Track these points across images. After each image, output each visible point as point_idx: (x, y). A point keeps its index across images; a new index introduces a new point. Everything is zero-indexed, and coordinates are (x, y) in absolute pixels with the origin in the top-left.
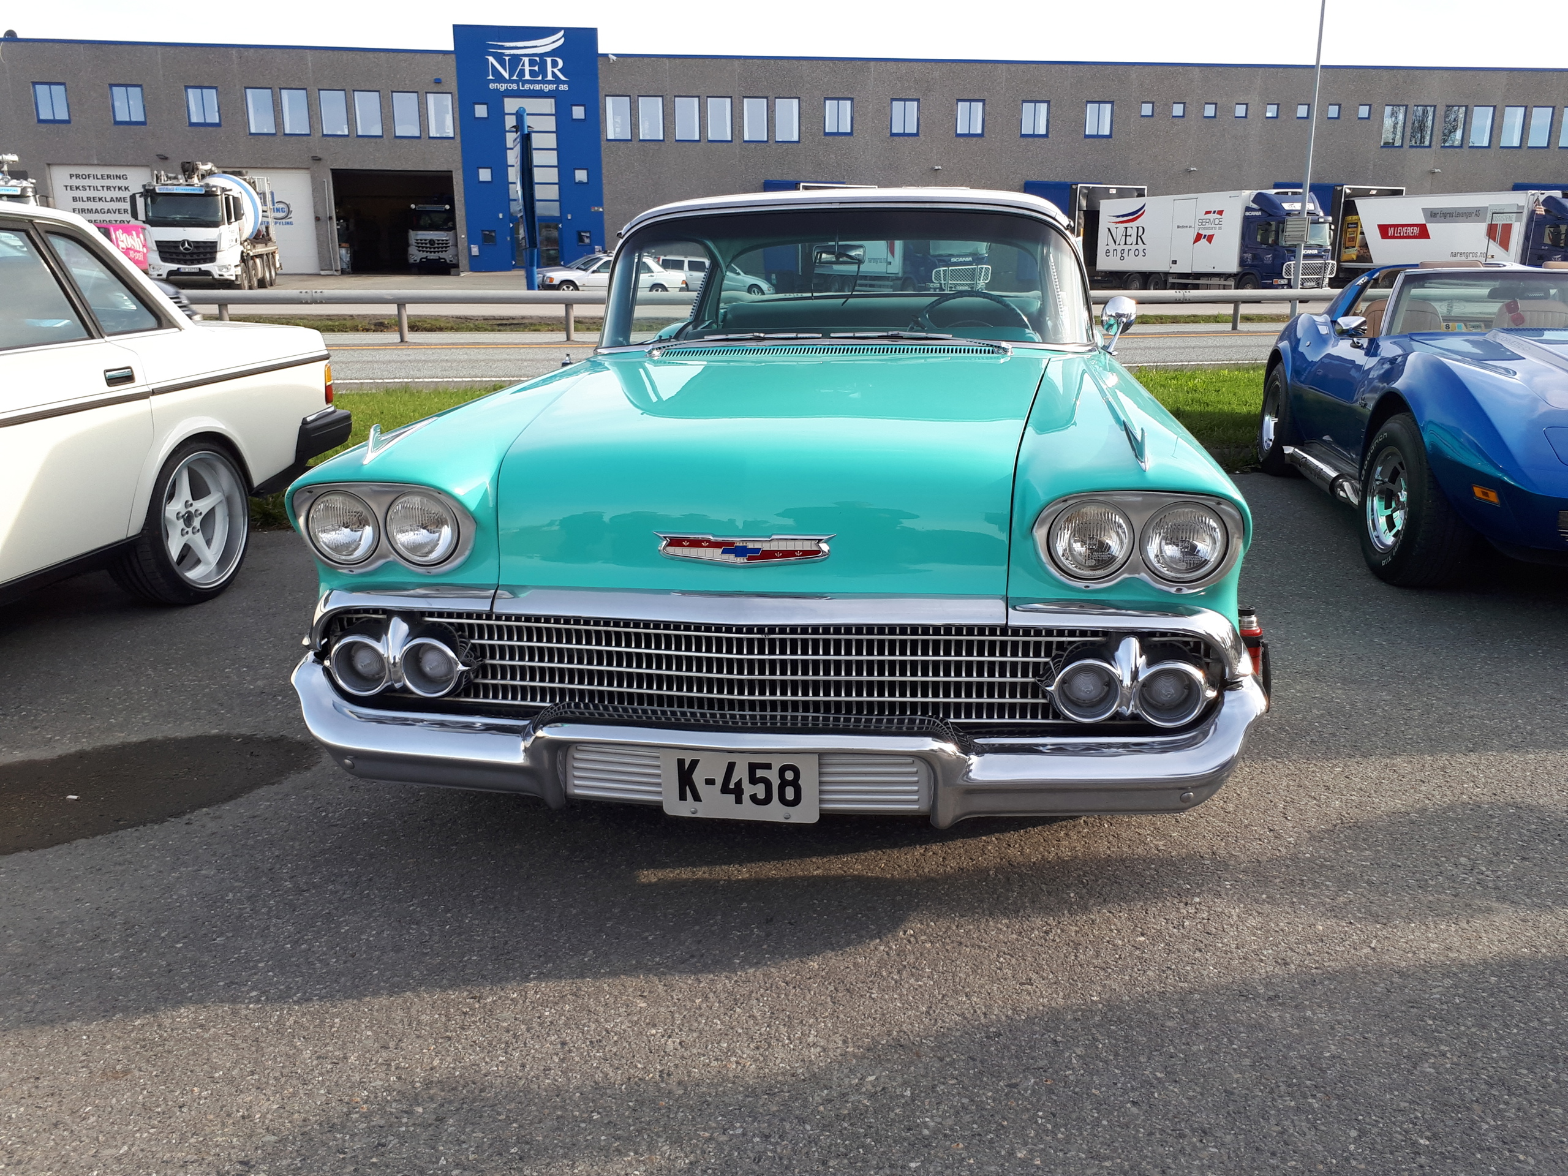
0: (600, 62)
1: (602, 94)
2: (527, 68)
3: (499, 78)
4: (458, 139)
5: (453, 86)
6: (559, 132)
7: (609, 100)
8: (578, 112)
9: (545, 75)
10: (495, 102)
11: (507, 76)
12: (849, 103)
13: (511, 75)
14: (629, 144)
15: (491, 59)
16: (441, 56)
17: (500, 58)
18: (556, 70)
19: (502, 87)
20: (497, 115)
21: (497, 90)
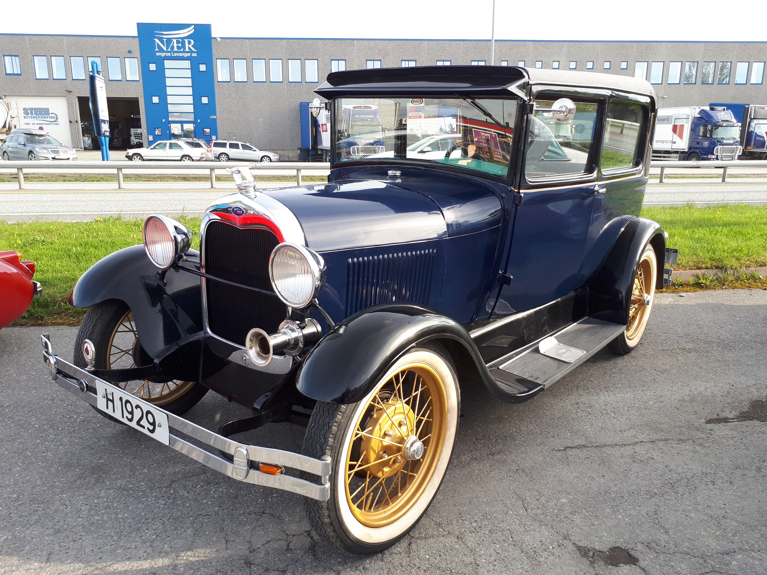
0: (213, 42)
1: (214, 58)
2: (175, 45)
3: (161, 50)
4: (141, 81)
5: (138, 54)
6: (193, 78)
7: (218, 61)
8: (203, 68)
9: (185, 48)
10: (160, 63)
11: (165, 49)
12: (343, 62)
13: (167, 49)
14: (229, 84)
15: (157, 40)
16: (131, 39)
17: (161, 40)
18: (190, 46)
19: (163, 55)
20: (161, 69)
21: (160, 56)
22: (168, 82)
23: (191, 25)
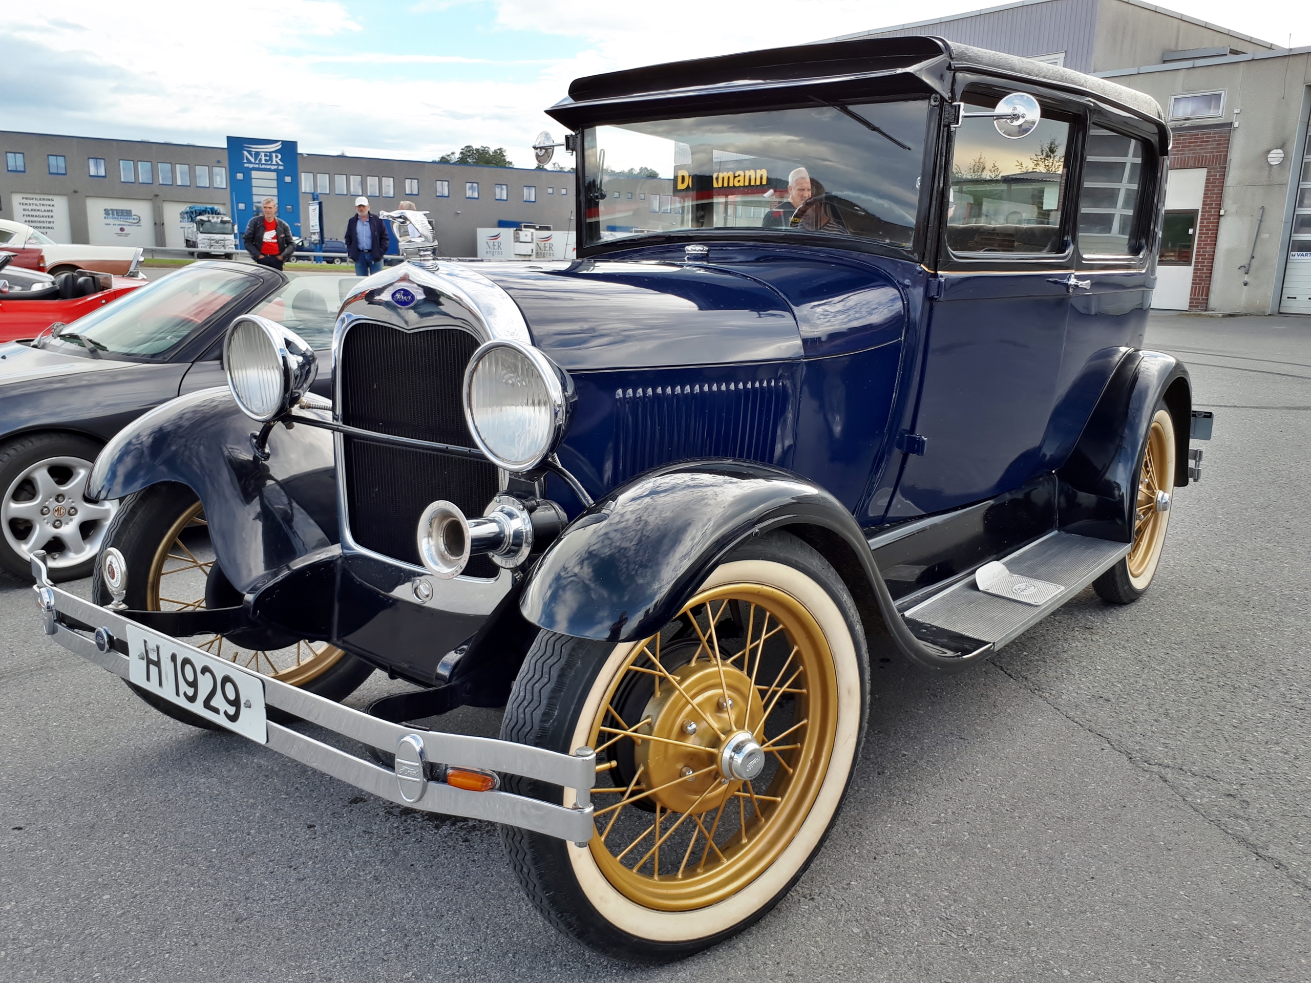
0: (299, 156)
1: (300, 171)
2: (263, 158)
3: (249, 162)
4: (229, 188)
5: (227, 164)
6: (279, 188)
7: (303, 174)
8: (288, 179)
9: (272, 162)
10: (247, 173)
11: (253, 160)
12: (416, 181)
13: (255, 160)
14: (312, 194)
15: (246, 153)
16: (220, 150)
17: (250, 152)
18: (278, 160)
19: (251, 166)
20: (248, 178)
21: (248, 167)
22: (255, 191)
23: (279, 141)
